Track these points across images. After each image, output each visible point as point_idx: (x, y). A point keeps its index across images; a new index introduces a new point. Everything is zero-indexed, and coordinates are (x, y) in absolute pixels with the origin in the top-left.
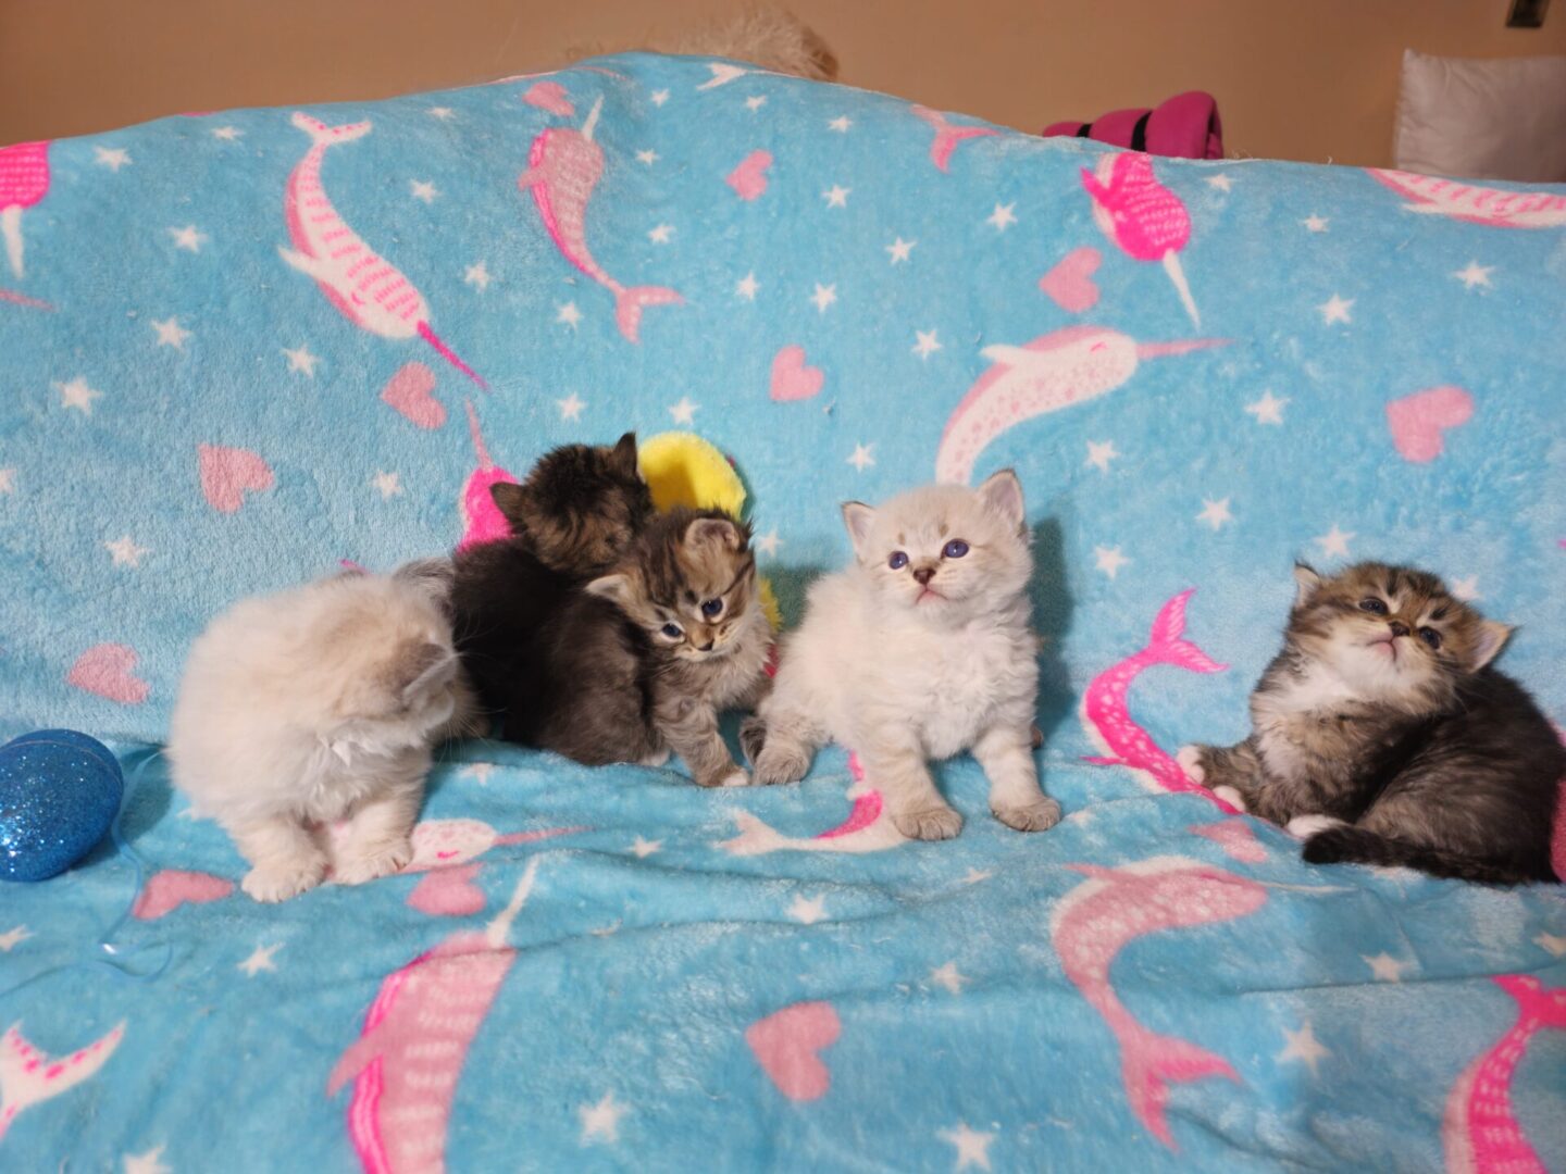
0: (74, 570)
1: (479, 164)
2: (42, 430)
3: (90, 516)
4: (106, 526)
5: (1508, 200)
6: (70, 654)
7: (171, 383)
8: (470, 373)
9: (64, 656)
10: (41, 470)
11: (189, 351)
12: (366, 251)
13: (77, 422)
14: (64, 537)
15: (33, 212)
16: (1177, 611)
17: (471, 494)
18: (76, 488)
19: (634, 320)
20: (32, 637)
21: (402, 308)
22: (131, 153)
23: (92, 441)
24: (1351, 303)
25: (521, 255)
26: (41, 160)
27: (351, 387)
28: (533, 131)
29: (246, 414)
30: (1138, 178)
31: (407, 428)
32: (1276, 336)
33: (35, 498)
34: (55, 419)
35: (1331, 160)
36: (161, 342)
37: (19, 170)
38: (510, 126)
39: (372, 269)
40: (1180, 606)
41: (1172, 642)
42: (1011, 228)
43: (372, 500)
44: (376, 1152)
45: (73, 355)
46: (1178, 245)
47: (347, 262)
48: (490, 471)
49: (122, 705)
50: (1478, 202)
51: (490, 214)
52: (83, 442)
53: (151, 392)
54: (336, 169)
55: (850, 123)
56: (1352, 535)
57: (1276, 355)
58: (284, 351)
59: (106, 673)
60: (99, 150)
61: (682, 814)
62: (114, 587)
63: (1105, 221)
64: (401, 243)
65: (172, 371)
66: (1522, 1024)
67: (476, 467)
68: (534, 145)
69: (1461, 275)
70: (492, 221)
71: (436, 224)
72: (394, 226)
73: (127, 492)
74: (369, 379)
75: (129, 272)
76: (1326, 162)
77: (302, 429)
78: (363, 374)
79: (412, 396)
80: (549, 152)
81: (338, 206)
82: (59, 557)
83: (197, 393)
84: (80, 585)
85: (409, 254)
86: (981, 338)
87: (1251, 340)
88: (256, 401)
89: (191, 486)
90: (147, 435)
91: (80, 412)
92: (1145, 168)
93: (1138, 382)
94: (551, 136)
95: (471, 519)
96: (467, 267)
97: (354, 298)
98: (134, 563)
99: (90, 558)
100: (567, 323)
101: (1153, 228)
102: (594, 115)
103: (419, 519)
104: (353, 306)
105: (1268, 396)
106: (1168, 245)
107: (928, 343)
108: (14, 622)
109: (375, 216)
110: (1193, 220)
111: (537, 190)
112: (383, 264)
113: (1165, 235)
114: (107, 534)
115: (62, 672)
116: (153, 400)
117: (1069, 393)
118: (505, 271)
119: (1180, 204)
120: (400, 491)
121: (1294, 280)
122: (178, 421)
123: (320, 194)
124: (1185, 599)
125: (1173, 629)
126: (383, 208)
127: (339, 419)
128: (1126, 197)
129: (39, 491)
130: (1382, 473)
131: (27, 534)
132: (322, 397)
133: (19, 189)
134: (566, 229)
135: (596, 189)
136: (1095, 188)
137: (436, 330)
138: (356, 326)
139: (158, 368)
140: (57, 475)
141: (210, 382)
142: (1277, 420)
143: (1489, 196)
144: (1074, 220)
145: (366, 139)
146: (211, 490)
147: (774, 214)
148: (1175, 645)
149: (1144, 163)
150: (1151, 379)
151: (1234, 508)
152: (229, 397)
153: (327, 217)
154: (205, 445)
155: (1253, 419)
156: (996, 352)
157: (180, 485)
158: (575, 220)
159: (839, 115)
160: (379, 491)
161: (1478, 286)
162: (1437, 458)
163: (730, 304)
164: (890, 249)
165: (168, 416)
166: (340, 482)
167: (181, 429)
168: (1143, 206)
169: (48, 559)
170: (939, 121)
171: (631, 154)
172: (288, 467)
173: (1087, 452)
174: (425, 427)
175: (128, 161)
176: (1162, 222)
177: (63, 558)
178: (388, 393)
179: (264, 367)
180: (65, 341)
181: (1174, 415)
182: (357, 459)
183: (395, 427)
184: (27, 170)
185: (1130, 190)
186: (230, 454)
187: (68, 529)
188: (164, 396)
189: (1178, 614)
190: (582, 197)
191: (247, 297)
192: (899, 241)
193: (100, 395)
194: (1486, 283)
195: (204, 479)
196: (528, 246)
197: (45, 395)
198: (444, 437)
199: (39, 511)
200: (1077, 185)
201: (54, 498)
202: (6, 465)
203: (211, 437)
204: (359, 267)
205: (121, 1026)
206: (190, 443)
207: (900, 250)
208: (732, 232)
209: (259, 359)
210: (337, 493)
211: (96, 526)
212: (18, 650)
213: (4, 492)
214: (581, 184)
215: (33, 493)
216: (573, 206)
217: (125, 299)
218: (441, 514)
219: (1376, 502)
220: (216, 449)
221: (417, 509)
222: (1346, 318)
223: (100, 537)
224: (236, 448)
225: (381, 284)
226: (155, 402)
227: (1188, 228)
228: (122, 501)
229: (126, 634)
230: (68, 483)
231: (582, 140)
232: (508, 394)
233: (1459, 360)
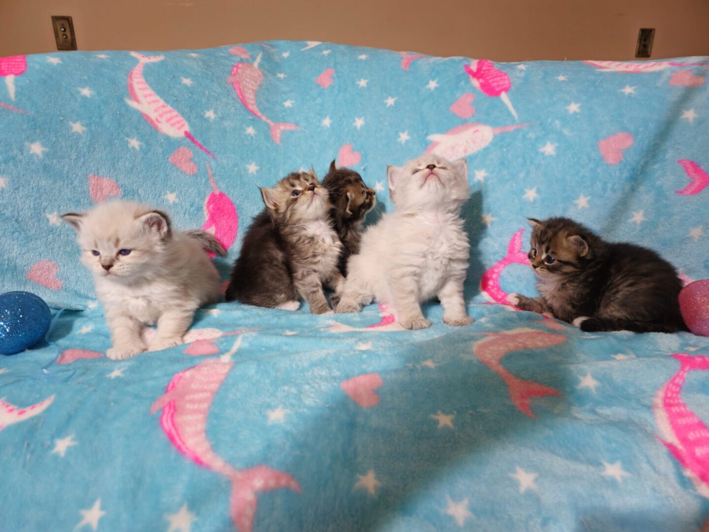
0: (31, 225)
1: (210, 73)
2: (21, 162)
3: (40, 202)
4: (47, 206)
5: (639, 66)
6: (28, 265)
7: (77, 147)
8: (208, 152)
9: (25, 265)
10: (19, 180)
11: (86, 135)
12: (162, 102)
13: (36, 161)
14: (28, 210)
15: (19, 77)
16: (518, 239)
17: (209, 203)
18: (34, 189)
19: (278, 135)
20: (11, 255)
21: (179, 125)
22: (62, 60)
23: (42, 168)
24: (579, 105)
25: (228, 108)
26: (23, 60)
27: (155, 155)
28: (233, 63)
29: (110, 163)
30: (488, 68)
31: (180, 174)
32: (550, 120)
33: (16, 192)
34: (26, 158)
35: (566, 59)
36: (74, 130)
37: (13, 63)
38: (223, 61)
39: (165, 110)
40: (519, 237)
41: (517, 253)
42: (436, 89)
43: (164, 204)
44: (173, 431)
45: (35, 132)
46: (506, 90)
47: (154, 106)
48: (217, 193)
49: (51, 289)
50: (627, 67)
51: (215, 92)
52: (38, 169)
53: (69, 151)
54: (148, 72)
55: (367, 56)
56: (589, 198)
57: (551, 127)
58: (126, 139)
59: (43, 275)
60: (48, 57)
61: (306, 324)
62: (49, 235)
63: (475, 83)
64: (177, 100)
65: (78, 142)
66: (683, 369)
67: (211, 192)
68: (233, 68)
69: (623, 90)
70: (216, 95)
71: (192, 94)
72: (174, 94)
73: (56, 192)
74: (163, 153)
75: (60, 103)
76: (564, 60)
77: (134, 171)
78: (161, 150)
79: (182, 160)
80: (240, 71)
81: (150, 85)
82: (25, 219)
83: (89, 153)
84: (34, 232)
85: (180, 105)
86: (427, 132)
87: (539, 122)
88: (115, 158)
89: (85, 192)
90: (66, 168)
91: (38, 156)
92: (490, 65)
93: (494, 144)
94: (240, 65)
95: (209, 214)
96: (206, 111)
97: (157, 120)
98: (58, 225)
99: (39, 221)
100: (249, 134)
101: (495, 84)
102: (259, 59)
103: (185, 214)
104: (156, 123)
105: (548, 144)
106: (502, 90)
107: (404, 137)
108: (4, 247)
109: (166, 90)
110: (512, 80)
111: (235, 85)
112: (169, 108)
113: (501, 86)
114: (47, 211)
115: (24, 273)
116: (69, 154)
117: (465, 151)
118: (222, 113)
119: (506, 74)
120: (177, 201)
121: (555, 98)
122: (80, 164)
123: (143, 80)
124: (521, 233)
125: (517, 247)
126: (170, 87)
127: (151, 168)
128: (483, 74)
129: (18, 188)
130: (599, 170)
131: (12, 207)
132: (143, 158)
133: (14, 69)
134: (248, 100)
135: (260, 86)
136: (470, 72)
137: (192, 135)
138: (158, 131)
139: (72, 141)
140: (27, 182)
141: (95, 149)
142: (553, 153)
143: (632, 65)
144: (462, 83)
145: (162, 62)
146: (93, 195)
147: (336, 92)
148: (519, 254)
149: (490, 63)
150: (499, 141)
151: (539, 191)
152: (102, 155)
153: (146, 88)
154: (91, 175)
155: (543, 154)
156: (433, 137)
157: (80, 191)
158: (251, 97)
159: (362, 54)
160: (168, 201)
161: (630, 94)
162: (621, 162)
163: (319, 130)
164: (386, 101)
165: (76, 161)
166: (150, 196)
167: (81, 167)
168: (491, 77)
169: (20, 219)
170: (404, 54)
171: (275, 75)
172: (128, 187)
173: (474, 175)
174: (188, 173)
175: (60, 62)
176: (499, 82)
177: (27, 220)
178: (172, 159)
179: (117, 144)
180: (32, 126)
181: (510, 156)
182: (158, 186)
183: (175, 173)
184: (17, 63)
185: (485, 72)
186: (102, 180)
187: (30, 207)
188: (74, 152)
189: (519, 240)
190: (254, 88)
191: (111, 116)
192: (390, 98)
193: (46, 150)
194: (633, 92)
195: (90, 189)
196: (232, 105)
197: (23, 148)
198: (197, 178)
199: (18, 197)
200: (462, 71)
201: (25, 192)
202: (4, 176)
203: (94, 172)
204: (159, 108)
205: (53, 397)
206: (85, 173)
207: (390, 101)
208: (319, 101)
209: (116, 141)
210: (149, 200)
211: (42, 206)
212: (5, 260)
213: (2, 188)
214: (254, 84)
215: (15, 189)
216: (250, 91)
217: (58, 113)
218: (195, 212)
219: (598, 183)
220: (96, 177)
221: (184, 209)
222: (578, 111)
223: (44, 211)
224: (105, 177)
225: (168, 116)
226: (70, 155)
227: (510, 84)
228: (54, 196)
229: (54, 256)
230: (31, 186)
231: (254, 67)
232: (224, 161)
233: (625, 122)
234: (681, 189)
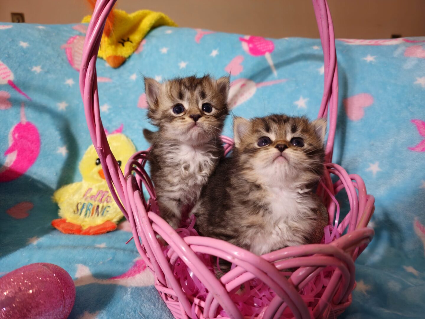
5: (379, 41)
21: (4, 76)
25: (55, 65)
28: (72, 35)
38: (64, 33)
42: (217, 56)
55: (172, 31)
68: (70, 38)
69: (365, 59)
71: (25, 54)
80: (75, 41)
96: (33, 67)
100: (68, 85)
118: (48, 69)
142: (305, 106)
145: (8, 30)
147: (144, 57)
161: (371, 62)
162: (363, 119)
163: (127, 82)
164: (179, 64)
170: (199, 31)
192: (182, 62)
194: (374, 60)
207: (183, 65)
234: (413, 146)
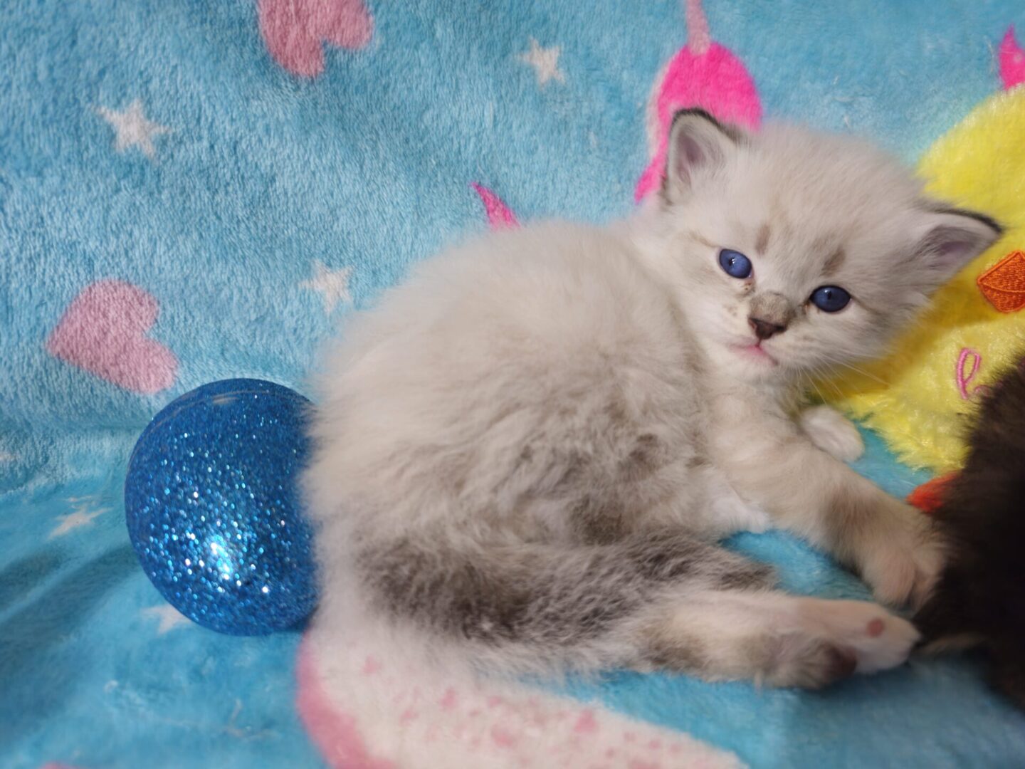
0: (48, 151)
3: (72, 55)
4: (100, 78)
6: (51, 299)
9: (43, 303)
14: (29, 88)
17: (667, 87)
43: (522, 86)
48: (703, 50)
49: (132, 396)
59: (111, 335)
62: (117, 191)
67: (680, 45)
89: (242, 23)
98: (149, 150)
99: (76, 132)
114: (102, 94)
120: (561, 77)
146: (273, 34)
157: (224, 16)
160: (532, 72)
172: (397, 11)
177: (29, 128)
182: (501, 15)
187: (35, 75)
195: (262, 12)
211: (83, 75)
218: (620, 125)
223: (90, 97)
229: (135, 271)
